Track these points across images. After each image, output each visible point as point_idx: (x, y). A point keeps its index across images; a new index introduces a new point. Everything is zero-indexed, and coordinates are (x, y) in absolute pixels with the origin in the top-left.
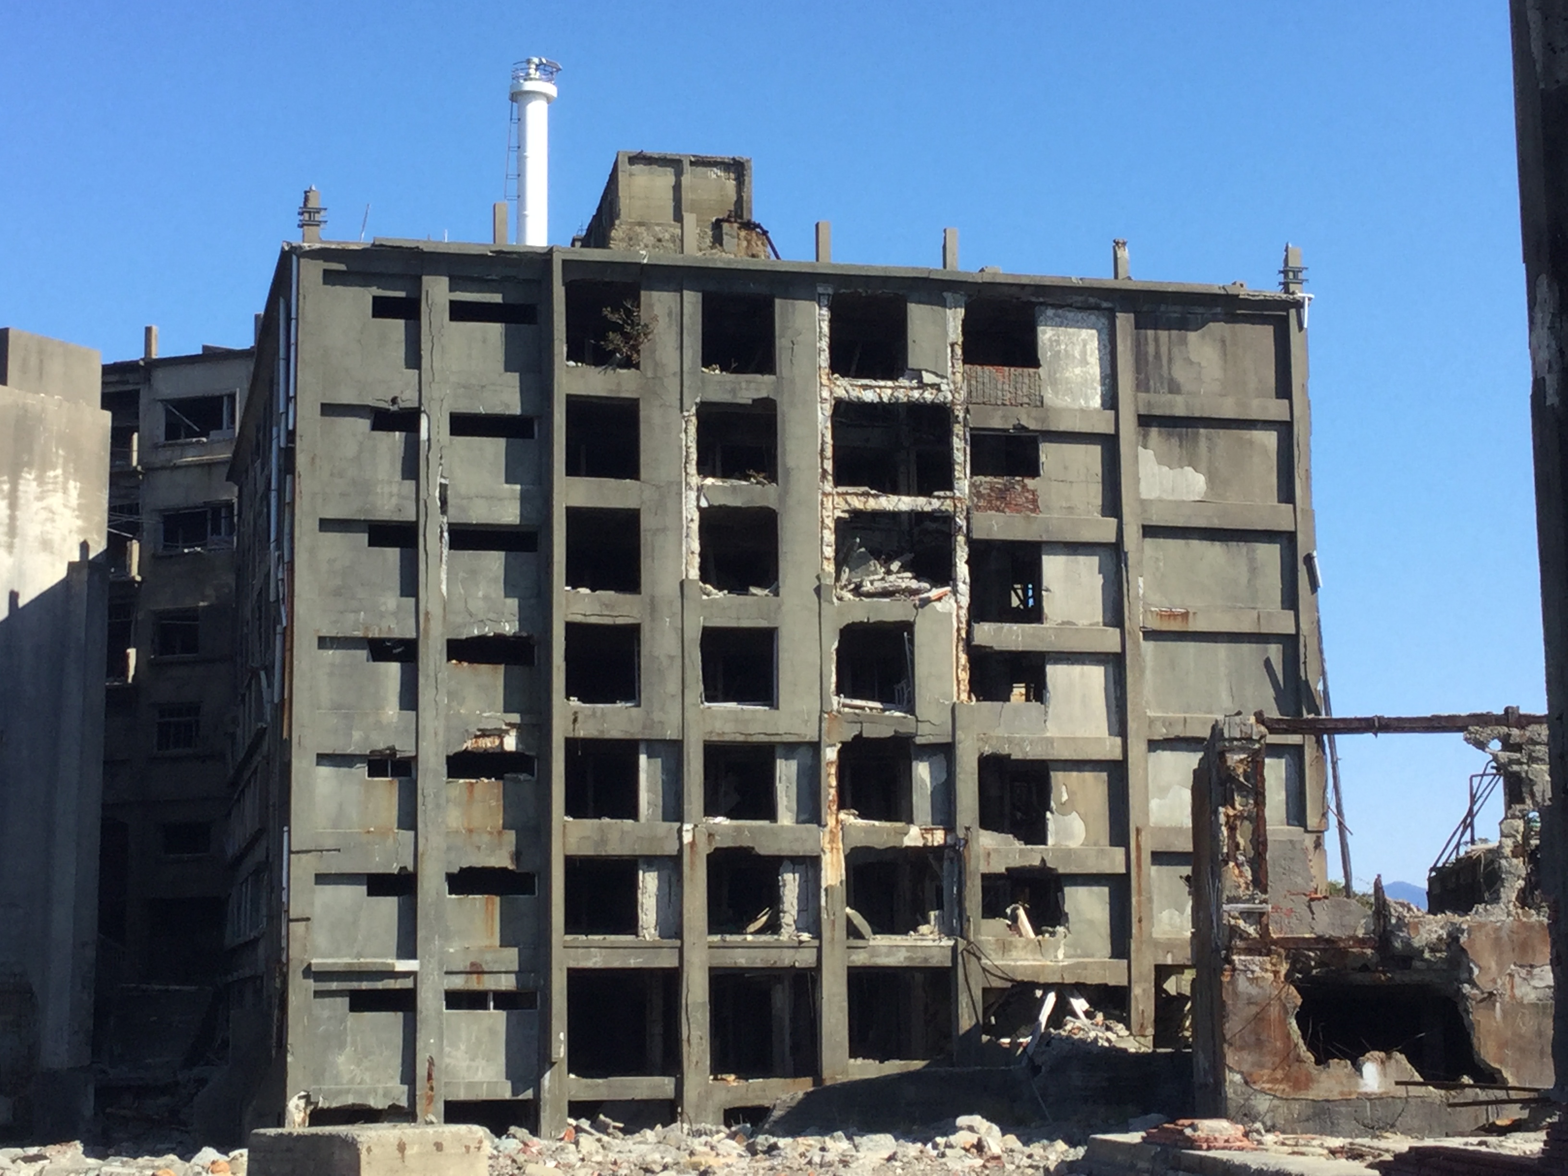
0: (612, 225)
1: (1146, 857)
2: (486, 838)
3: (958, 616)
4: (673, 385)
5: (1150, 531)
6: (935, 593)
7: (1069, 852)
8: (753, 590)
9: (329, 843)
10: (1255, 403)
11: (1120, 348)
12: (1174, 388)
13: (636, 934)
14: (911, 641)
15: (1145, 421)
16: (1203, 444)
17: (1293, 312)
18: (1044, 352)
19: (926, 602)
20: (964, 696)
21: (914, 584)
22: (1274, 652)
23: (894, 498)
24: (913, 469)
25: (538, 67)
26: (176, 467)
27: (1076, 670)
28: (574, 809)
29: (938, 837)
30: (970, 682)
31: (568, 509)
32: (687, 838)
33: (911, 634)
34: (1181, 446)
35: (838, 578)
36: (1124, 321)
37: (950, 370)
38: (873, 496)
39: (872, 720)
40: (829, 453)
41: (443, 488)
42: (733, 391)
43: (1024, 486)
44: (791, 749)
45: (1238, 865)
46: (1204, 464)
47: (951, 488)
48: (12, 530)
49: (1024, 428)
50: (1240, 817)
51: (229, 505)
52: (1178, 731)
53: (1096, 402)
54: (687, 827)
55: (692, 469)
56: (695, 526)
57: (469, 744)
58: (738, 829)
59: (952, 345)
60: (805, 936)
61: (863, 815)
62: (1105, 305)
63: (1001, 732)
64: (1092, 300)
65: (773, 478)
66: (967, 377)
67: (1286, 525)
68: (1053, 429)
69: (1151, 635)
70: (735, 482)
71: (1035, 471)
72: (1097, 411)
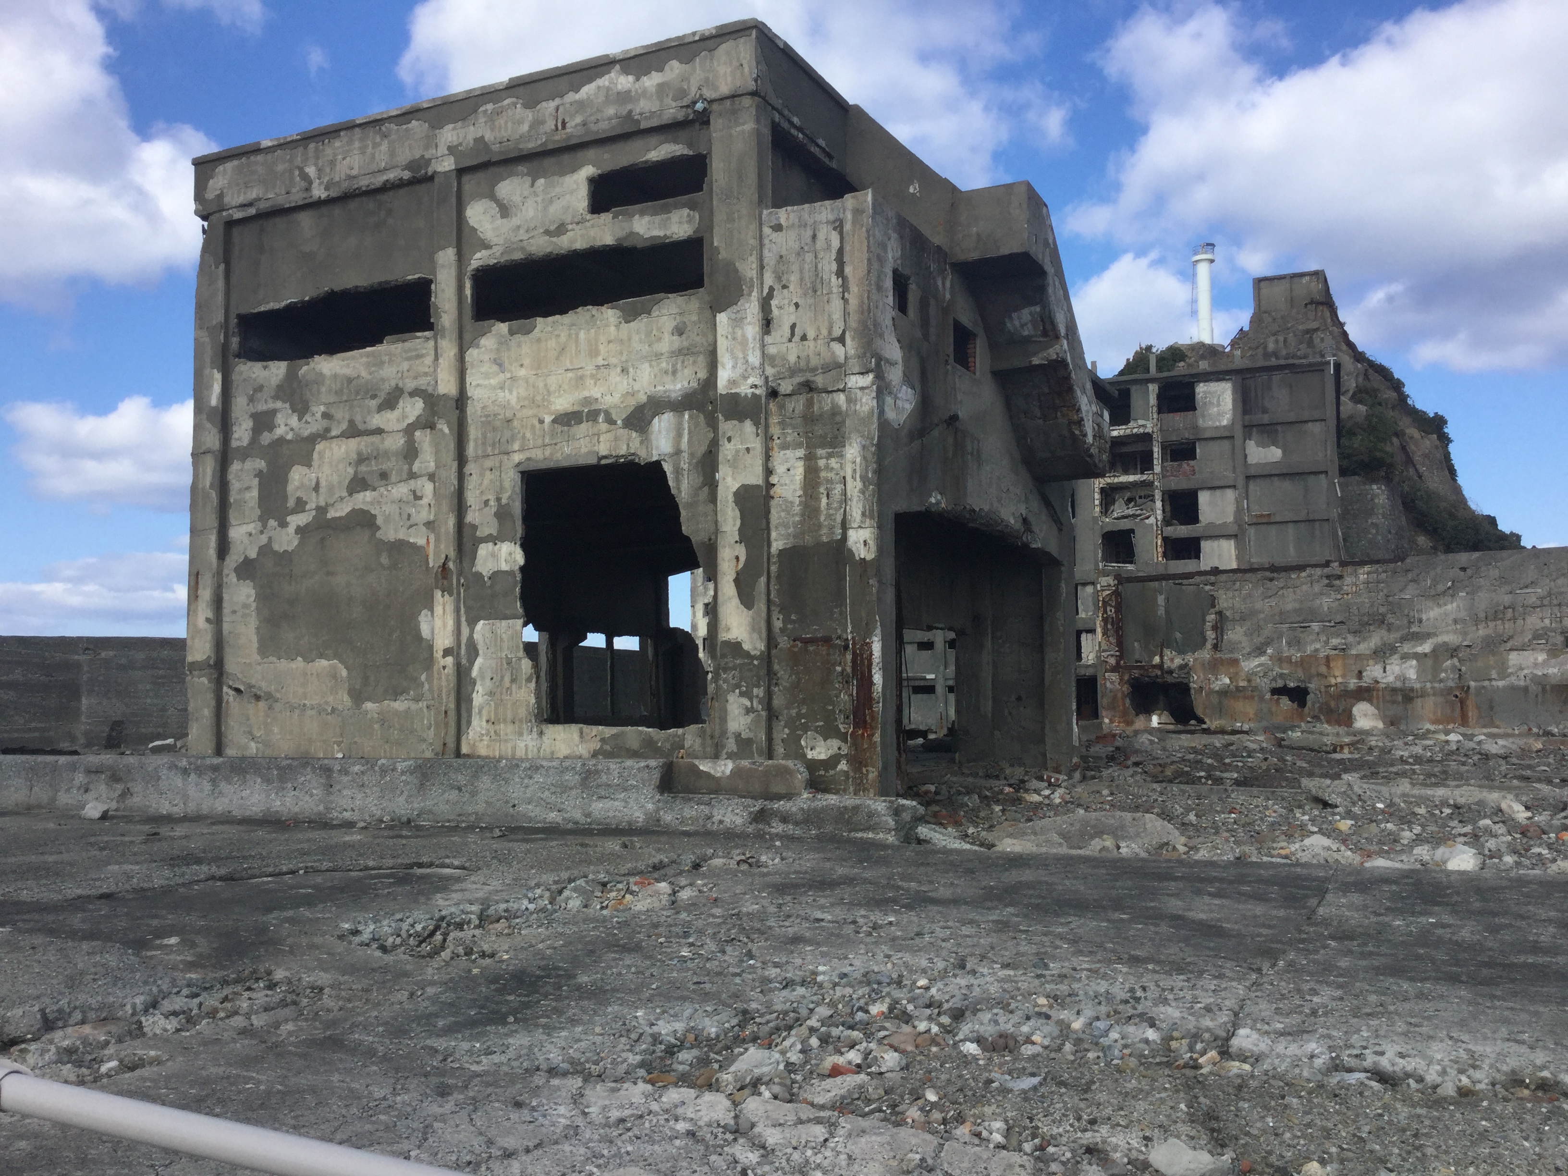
3: (1157, 525)
5: (1251, 478)
6: (1146, 515)
10: (1307, 413)
12: (1265, 411)
14: (1134, 537)
15: (1249, 429)
16: (1280, 434)
17: (1326, 366)
18: (1199, 400)
19: (1142, 519)
20: (1161, 558)
23: (1126, 477)
27: (1218, 542)
30: (1164, 552)
33: (1134, 534)
34: (1268, 437)
35: (1105, 513)
37: (1150, 418)
38: (1118, 477)
39: (1121, 570)
43: (1189, 464)
46: (1280, 444)
47: (1152, 469)
49: (1188, 438)
53: (1225, 423)
59: (1153, 406)
62: (1227, 377)
64: (1220, 376)
66: (1160, 420)
67: (1322, 468)
68: (1201, 436)
69: (1253, 525)
71: (1194, 457)
72: (1225, 427)
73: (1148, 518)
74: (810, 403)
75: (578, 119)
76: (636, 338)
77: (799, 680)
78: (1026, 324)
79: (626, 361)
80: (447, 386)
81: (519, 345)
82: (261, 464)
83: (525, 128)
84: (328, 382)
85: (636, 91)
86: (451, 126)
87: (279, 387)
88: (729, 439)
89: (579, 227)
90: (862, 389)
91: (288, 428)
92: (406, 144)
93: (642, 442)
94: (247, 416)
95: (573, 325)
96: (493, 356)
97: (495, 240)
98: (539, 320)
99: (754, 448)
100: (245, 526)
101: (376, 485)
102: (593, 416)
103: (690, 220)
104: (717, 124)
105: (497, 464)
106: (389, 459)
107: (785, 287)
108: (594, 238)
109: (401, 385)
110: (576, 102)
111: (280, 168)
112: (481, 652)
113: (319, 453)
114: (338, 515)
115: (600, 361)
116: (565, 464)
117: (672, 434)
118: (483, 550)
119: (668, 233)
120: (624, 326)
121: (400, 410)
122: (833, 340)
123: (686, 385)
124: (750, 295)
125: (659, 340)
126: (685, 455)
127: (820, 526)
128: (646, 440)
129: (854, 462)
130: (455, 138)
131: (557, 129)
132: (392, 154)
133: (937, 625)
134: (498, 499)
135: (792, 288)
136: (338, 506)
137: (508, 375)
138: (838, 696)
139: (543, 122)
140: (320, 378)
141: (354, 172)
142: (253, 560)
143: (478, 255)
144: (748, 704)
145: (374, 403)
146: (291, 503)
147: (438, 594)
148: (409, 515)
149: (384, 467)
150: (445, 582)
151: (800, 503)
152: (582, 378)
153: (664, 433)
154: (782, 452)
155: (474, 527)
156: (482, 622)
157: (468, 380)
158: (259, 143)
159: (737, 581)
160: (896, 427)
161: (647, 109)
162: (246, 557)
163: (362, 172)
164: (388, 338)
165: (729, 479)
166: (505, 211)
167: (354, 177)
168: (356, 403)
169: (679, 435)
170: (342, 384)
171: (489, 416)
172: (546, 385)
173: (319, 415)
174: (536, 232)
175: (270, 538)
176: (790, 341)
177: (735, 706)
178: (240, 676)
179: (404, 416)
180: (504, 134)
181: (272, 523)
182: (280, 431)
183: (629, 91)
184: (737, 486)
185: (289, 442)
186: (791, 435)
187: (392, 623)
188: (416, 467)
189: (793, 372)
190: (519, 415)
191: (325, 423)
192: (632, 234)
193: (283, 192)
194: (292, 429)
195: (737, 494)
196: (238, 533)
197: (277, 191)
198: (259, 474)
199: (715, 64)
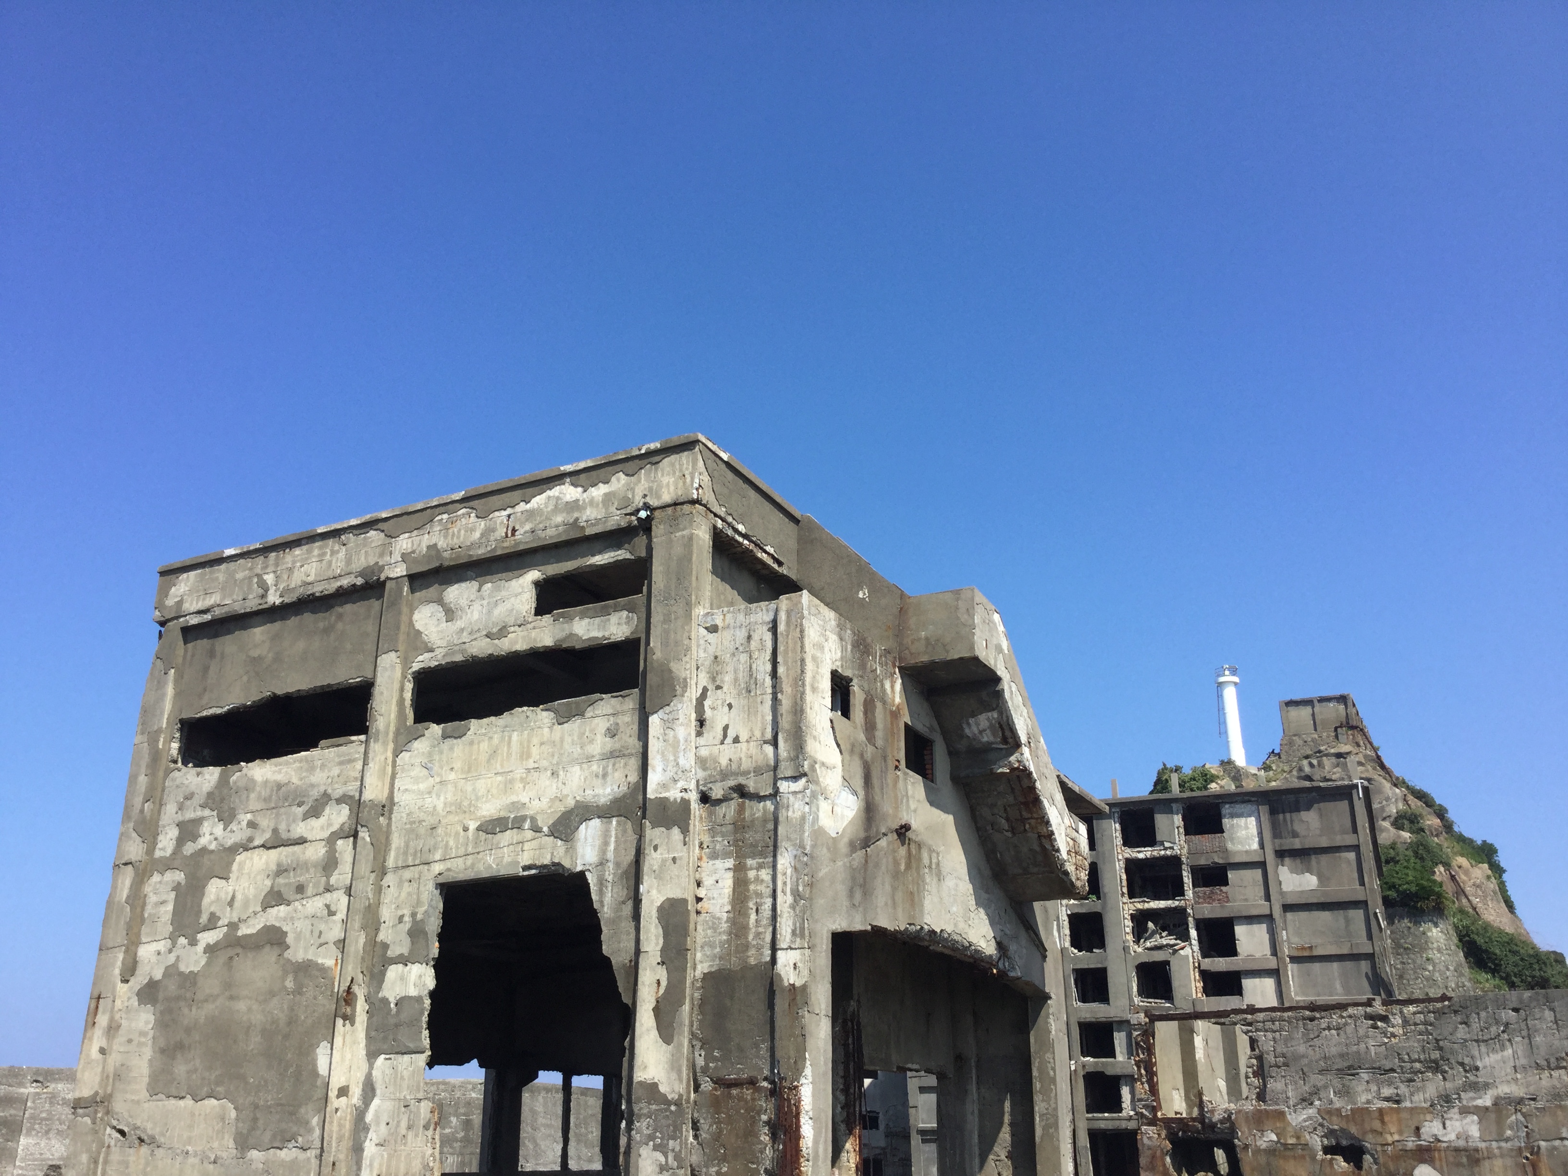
3: (1193, 956)
5: (1287, 908)
6: (1181, 946)
8: (1094, 950)
10: (1337, 837)
11: (1262, 819)
12: (1295, 835)
14: (1170, 970)
15: (1281, 854)
16: (1313, 861)
17: (1354, 792)
18: (1226, 826)
19: (1177, 950)
20: (1199, 995)
22: (1366, 963)
23: (1157, 902)
27: (1258, 980)
30: (1203, 987)
32: (1073, 1068)
33: (1170, 966)
34: (1302, 863)
35: (1138, 942)
36: (1265, 809)
37: (1177, 840)
38: (1148, 902)
39: (1155, 1008)
40: (1125, 883)
43: (1221, 891)
44: (1118, 1024)
46: (1315, 871)
47: (1183, 895)
49: (1216, 863)
53: (1254, 846)
54: (1073, 1062)
56: (1066, 923)
58: (1097, 1062)
59: (1178, 828)
60: (1132, 1113)
62: (1253, 799)
64: (1246, 798)
65: (1101, 898)
66: (1187, 842)
67: (1361, 898)
68: (1232, 861)
69: (1294, 959)
70: (1084, 901)
71: (1226, 883)
72: (1255, 851)
73: (1182, 948)
74: (741, 809)
75: (528, 527)
76: (568, 739)
77: (721, 1131)
78: (985, 730)
79: (558, 764)
80: (374, 791)
81: (451, 749)
82: (179, 876)
83: (477, 535)
84: (258, 789)
85: (584, 500)
86: (407, 535)
87: (210, 795)
88: (656, 848)
89: (520, 629)
90: (795, 793)
91: (212, 837)
92: (363, 552)
93: (567, 849)
94: (174, 825)
95: (506, 726)
96: (425, 761)
97: (439, 643)
98: (474, 722)
99: (681, 858)
100: (154, 944)
101: (291, 898)
102: (518, 824)
103: (629, 621)
104: (659, 530)
105: (417, 876)
106: (308, 870)
107: (719, 687)
108: (535, 640)
109: (330, 791)
110: (527, 511)
111: (240, 576)
112: (378, 1092)
113: (240, 864)
114: (249, 931)
115: (531, 764)
116: (485, 875)
117: (598, 843)
118: (393, 972)
119: (607, 634)
120: (557, 727)
121: (326, 817)
122: (765, 742)
123: (616, 788)
124: (683, 696)
125: (591, 742)
126: (611, 865)
127: (747, 946)
128: (571, 850)
129: (785, 874)
130: (410, 545)
131: (507, 537)
132: (349, 561)
133: (909, 1066)
134: (414, 915)
135: (725, 689)
136: (251, 922)
137: (438, 779)
138: (762, 1152)
139: (493, 530)
140: (250, 786)
141: (310, 579)
142: (157, 982)
143: (420, 658)
144: (662, 1159)
145: (300, 811)
146: (204, 919)
147: (339, 1022)
148: (321, 932)
149: (302, 879)
150: (349, 1009)
151: (727, 922)
152: (512, 781)
153: (590, 840)
154: (711, 862)
155: (385, 946)
156: (383, 1056)
157: (397, 784)
158: (222, 553)
159: (657, 1010)
160: (834, 835)
161: (593, 517)
162: (151, 979)
163: (318, 579)
164: (323, 743)
165: (654, 892)
166: (450, 614)
167: (309, 584)
168: (283, 810)
169: (606, 843)
170: (272, 790)
171: (414, 822)
172: (474, 790)
173: (244, 824)
174: (478, 635)
175: (177, 958)
176: (722, 743)
177: (649, 1162)
178: (125, 1114)
179: (330, 825)
180: (456, 542)
181: (182, 941)
182: (203, 841)
183: (577, 500)
184: (662, 899)
185: (212, 851)
186: (721, 844)
187: (289, 1056)
188: (333, 880)
189: (724, 775)
190: (443, 821)
191: (249, 832)
192: (571, 635)
193: (240, 598)
194: (216, 839)
195: (661, 909)
196: (146, 952)
197: (235, 597)
198: (177, 888)
199: (660, 475)
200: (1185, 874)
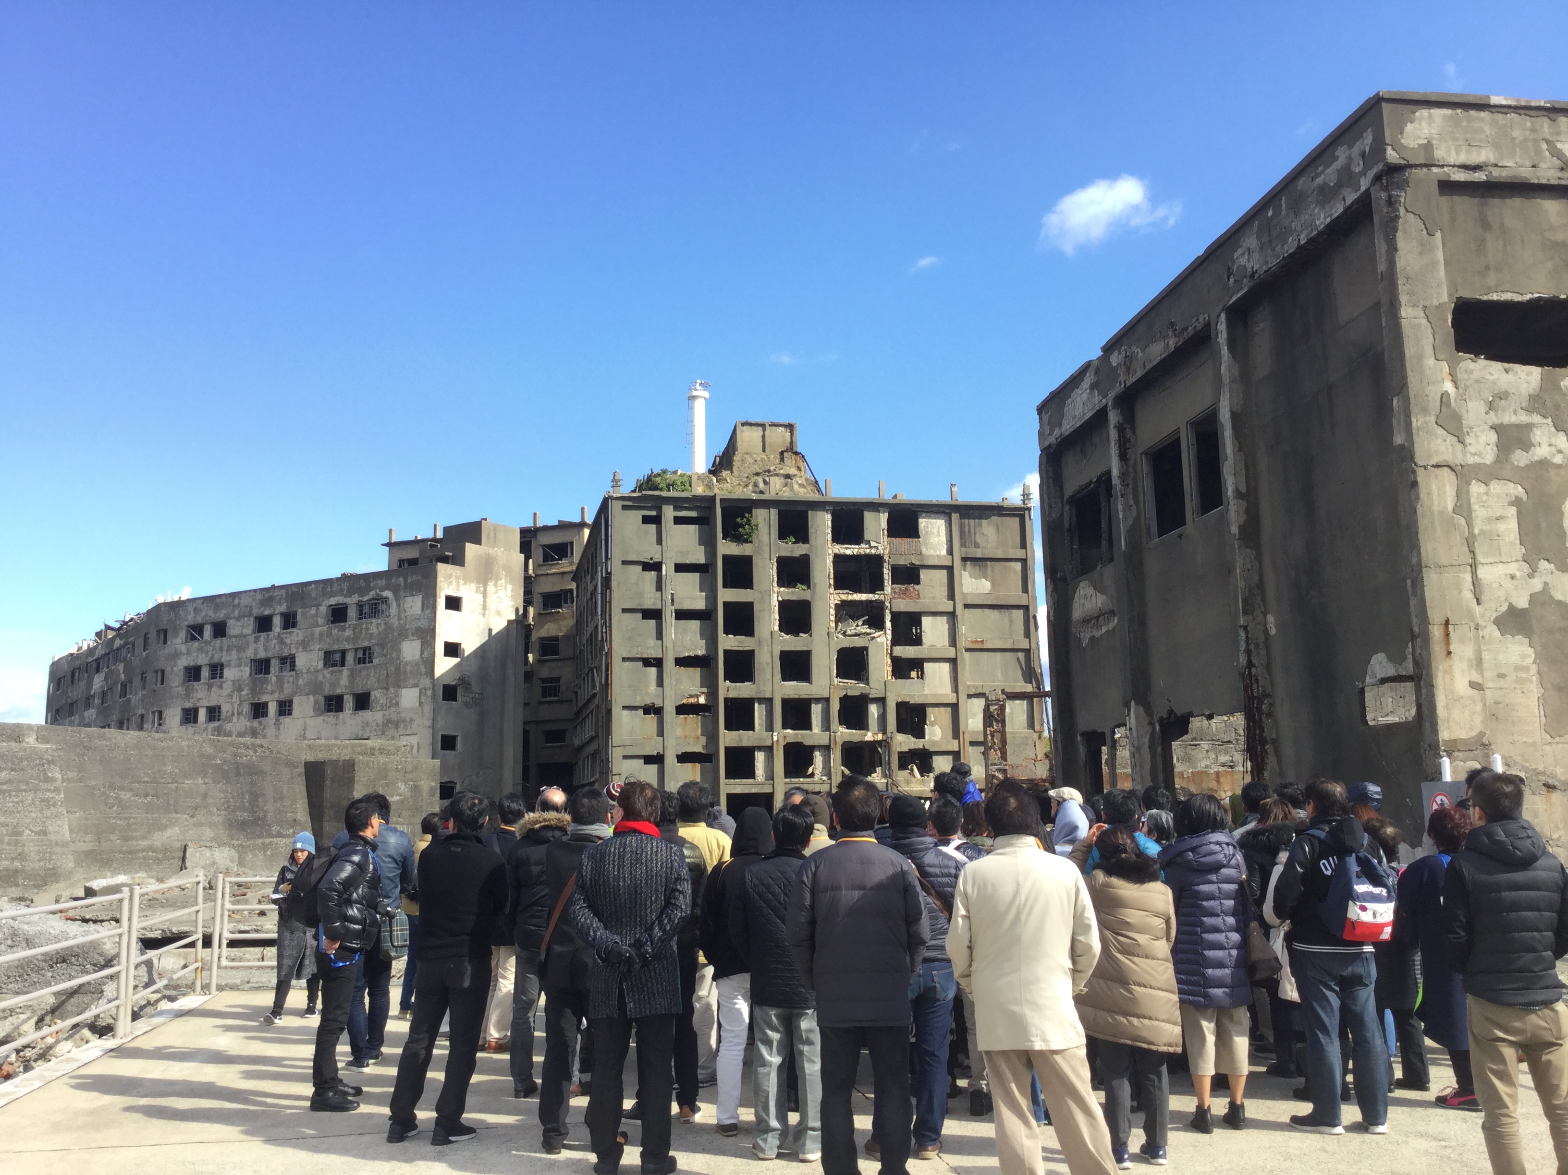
0: (734, 454)
1: (967, 744)
2: (692, 740)
3: (887, 644)
4: (767, 549)
5: (967, 606)
6: (876, 634)
7: (935, 742)
8: (801, 634)
9: (628, 743)
10: (1011, 551)
11: (953, 529)
12: (977, 546)
13: (754, 778)
14: (867, 655)
15: (965, 560)
16: (989, 569)
17: (1027, 512)
18: (922, 531)
19: (873, 638)
20: (890, 678)
21: (868, 631)
22: (1021, 655)
23: (859, 595)
24: (868, 580)
25: (700, 384)
26: (548, 574)
27: (937, 665)
28: (728, 727)
29: (880, 737)
30: (893, 671)
31: (724, 603)
32: (775, 738)
33: (867, 651)
34: (980, 570)
35: (836, 629)
36: (955, 517)
37: (882, 540)
38: (851, 594)
39: (851, 688)
40: (832, 576)
41: (672, 594)
42: (792, 551)
43: (914, 588)
44: (818, 700)
45: (995, 751)
46: (990, 577)
47: (883, 590)
48: (484, 607)
49: (913, 564)
50: (995, 731)
51: (571, 591)
52: (980, 691)
53: (944, 552)
54: (775, 734)
55: (775, 584)
56: (777, 608)
57: (685, 701)
58: (796, 734)
59: (883, 530)
60: (825, 778)
61: (848, 728)
62: (947, 511)
63: (904, 692)
64: (941, 509)
65: (809, 587)
66: (889, 543)
67: (1025, 603)
68: (926, 564)
69: (968, 650)
70: (792, 590)
71: (918, 582)
72: (944, 556)
73: (878, 637)
87: (1534, 397)
91: (1553, 449)
94: (1487, 428)
100: (1501, 564)
111: (1517, 134)
142: (1523, 610)
158: (1488, 97)
162: (1511, 606)
175: (1546, 584)
178: (1519, 759)
181: (1543, 565)
182: (1541, 452)
185: (1559, 466)
193: (1528, 163)
194: (1560, 452)
196: (1492, 573)
197: (1518, 160)
198: (1517, 502)
200: (886, 571)
